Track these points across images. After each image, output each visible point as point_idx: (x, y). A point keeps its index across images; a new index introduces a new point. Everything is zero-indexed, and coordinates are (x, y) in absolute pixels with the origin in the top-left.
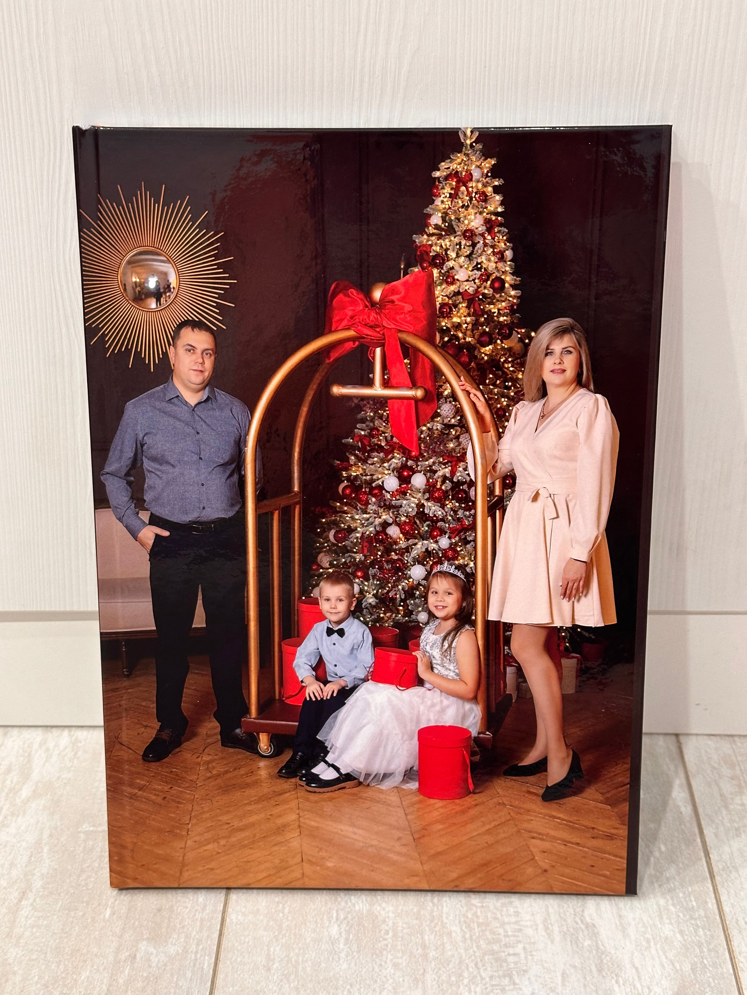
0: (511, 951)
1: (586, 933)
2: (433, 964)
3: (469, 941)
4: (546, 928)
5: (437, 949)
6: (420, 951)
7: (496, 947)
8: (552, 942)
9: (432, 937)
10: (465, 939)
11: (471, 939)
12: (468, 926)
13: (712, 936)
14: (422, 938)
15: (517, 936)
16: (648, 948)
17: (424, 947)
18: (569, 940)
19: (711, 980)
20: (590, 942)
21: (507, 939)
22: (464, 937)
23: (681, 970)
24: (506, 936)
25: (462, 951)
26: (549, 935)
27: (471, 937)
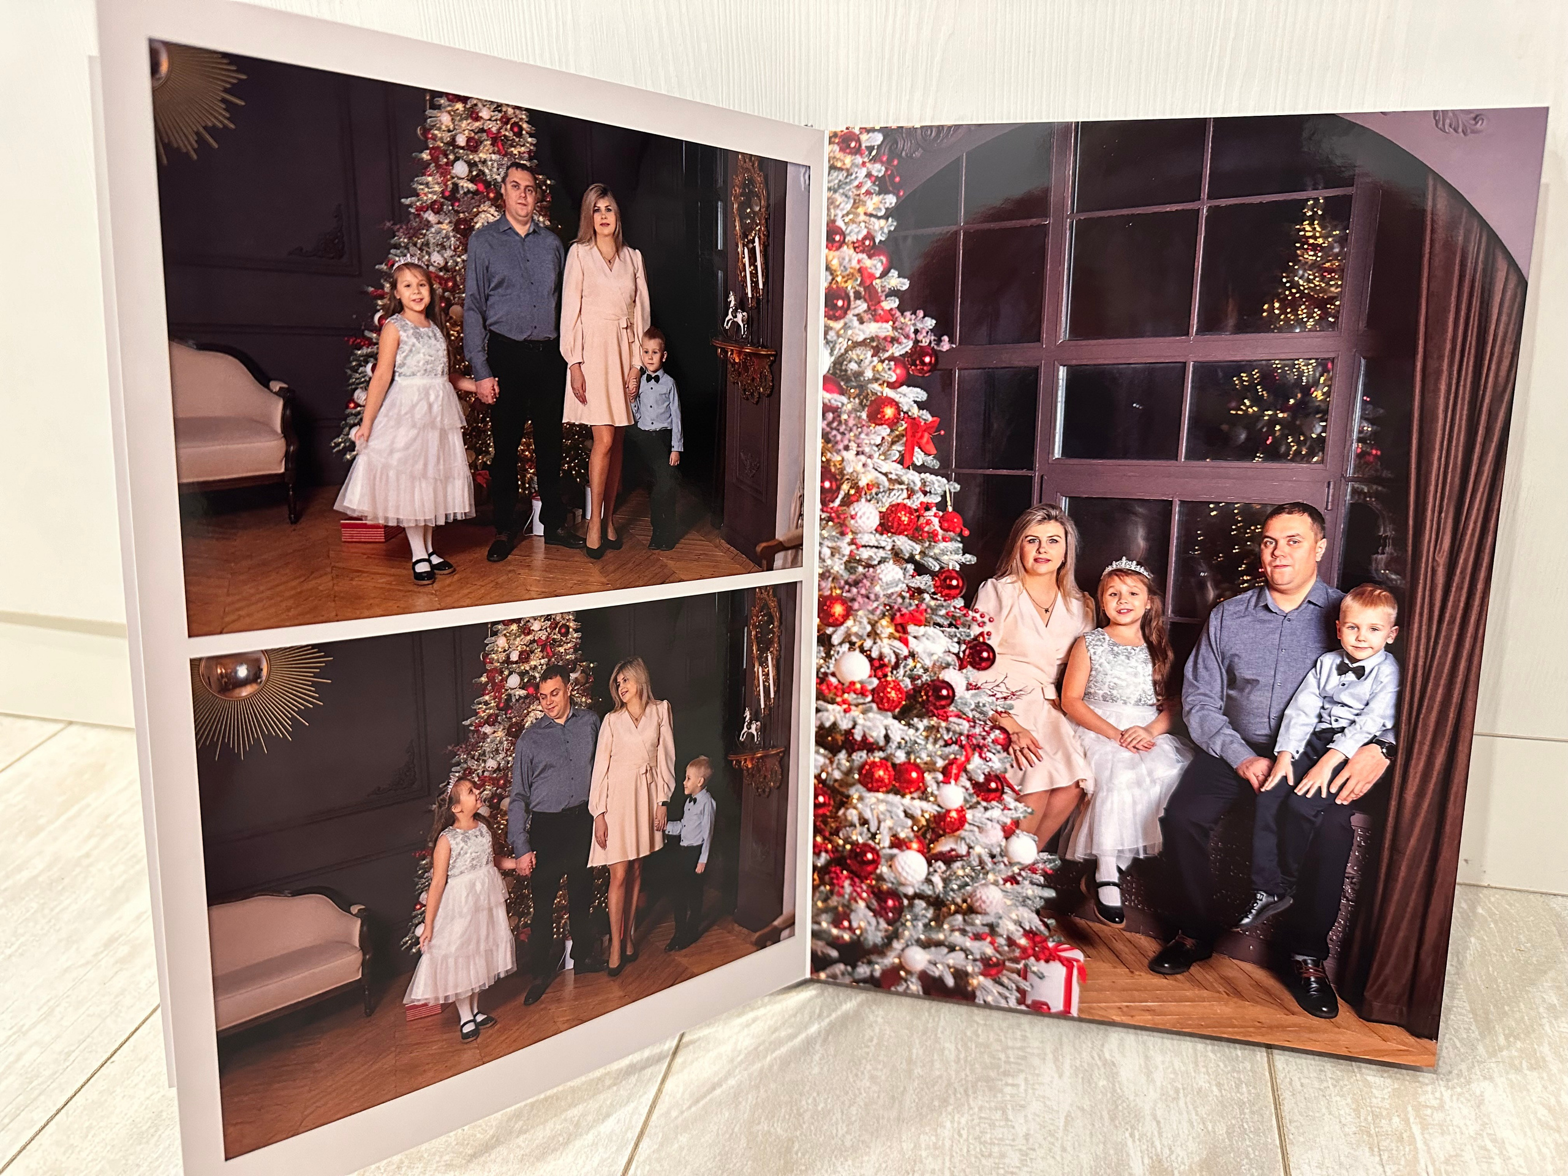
0: (1010, 1081)
1: (1103, 1070)
2: (916, 1082)
3: (962, 1062)
4: (1056, 1060)
5: (924, 1066)
6: (904, 1066)
7: (992, 1074)
8: (1061, 1076)
9: (921, 1052)
10: (959, 1059)
11: (966, 1061)
12: (965, 1045)
13: (1258, 1095)
14: (910, 1051)
15: (1020, 1064)
16: (1176, 1099)
17: (910, 1061)
18: (1081, 1076)
19: (1250, 1149)
20: (1105, 1083)
21: (1008, 1067)
22: (958, 1057)
23: (1214, 1132)
24: (1007, 1062)
25: (953, 1073)
26: (1058, 1068)
27: (966, 1057)
